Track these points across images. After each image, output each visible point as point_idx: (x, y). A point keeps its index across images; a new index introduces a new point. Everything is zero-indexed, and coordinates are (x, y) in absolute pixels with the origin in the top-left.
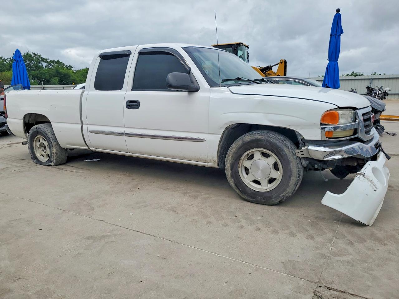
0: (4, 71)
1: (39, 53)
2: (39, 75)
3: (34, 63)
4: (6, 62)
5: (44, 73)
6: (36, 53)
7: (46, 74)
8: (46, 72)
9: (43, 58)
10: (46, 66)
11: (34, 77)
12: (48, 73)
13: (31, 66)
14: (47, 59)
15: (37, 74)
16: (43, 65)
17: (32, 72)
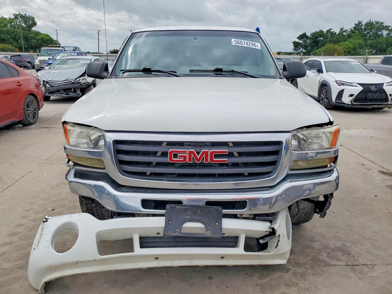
0: (341, 42)
1: (382, 21)
2: (374, 45)
3: (373, 31)
4: (346, 33)
5: (381, 43)
6: (379, 21)
7: (383, 43)
8: (384, 41)
9: (384, 26)
10: (387, 35)
11: (371, 46)
12: (386, 42)
13: (370, 35)
14: (389, 27)
15: (374, 43)
16: (383, 33)
17: (369, 42)
